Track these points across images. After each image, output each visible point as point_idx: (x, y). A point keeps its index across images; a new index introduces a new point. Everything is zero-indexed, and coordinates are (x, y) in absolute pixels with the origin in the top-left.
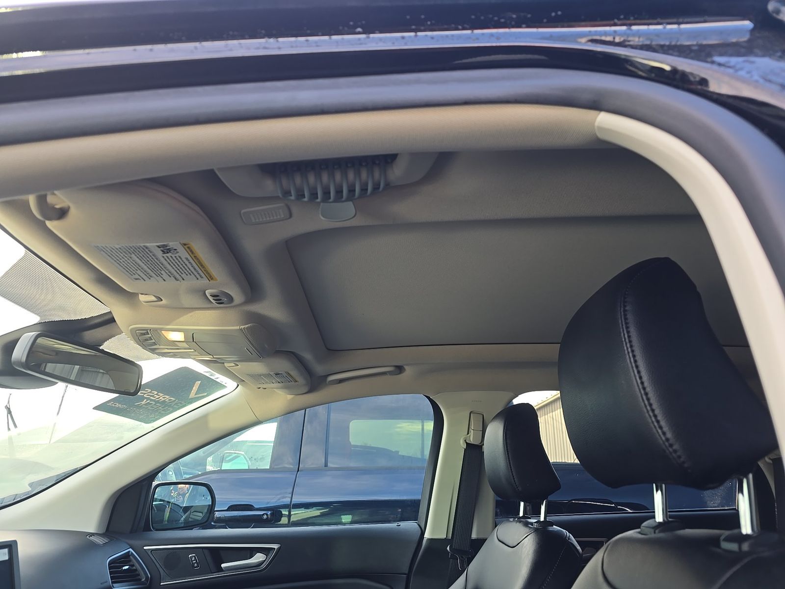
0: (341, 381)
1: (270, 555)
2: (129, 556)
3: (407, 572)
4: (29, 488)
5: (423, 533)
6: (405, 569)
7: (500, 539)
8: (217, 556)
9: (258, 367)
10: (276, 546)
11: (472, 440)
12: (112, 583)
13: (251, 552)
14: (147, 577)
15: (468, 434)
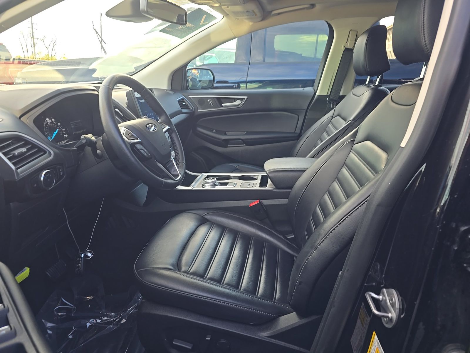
0: (279, 14)
1: (243, 101)
2: (183, 99)
3: (306, 109)
4: (134, 69)
5: (315, 93)
6: (306, 108)
7: (354, 94)
8: (220, 101)
9: (238, 8)
10: (246, 97)
11: (349, 46)
12: (181, 109)
13: (235, 100)
14: (193, 108)
15: (347, 42)
